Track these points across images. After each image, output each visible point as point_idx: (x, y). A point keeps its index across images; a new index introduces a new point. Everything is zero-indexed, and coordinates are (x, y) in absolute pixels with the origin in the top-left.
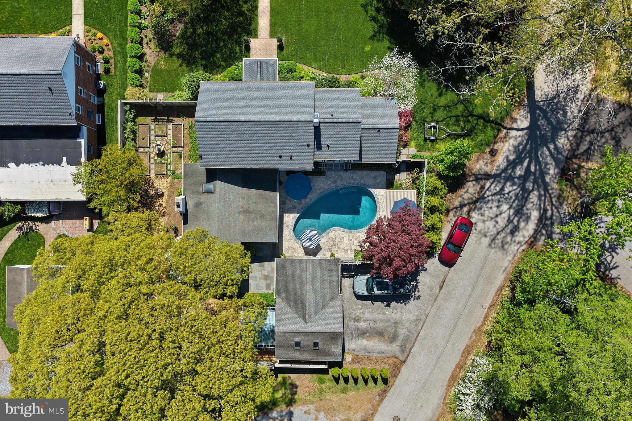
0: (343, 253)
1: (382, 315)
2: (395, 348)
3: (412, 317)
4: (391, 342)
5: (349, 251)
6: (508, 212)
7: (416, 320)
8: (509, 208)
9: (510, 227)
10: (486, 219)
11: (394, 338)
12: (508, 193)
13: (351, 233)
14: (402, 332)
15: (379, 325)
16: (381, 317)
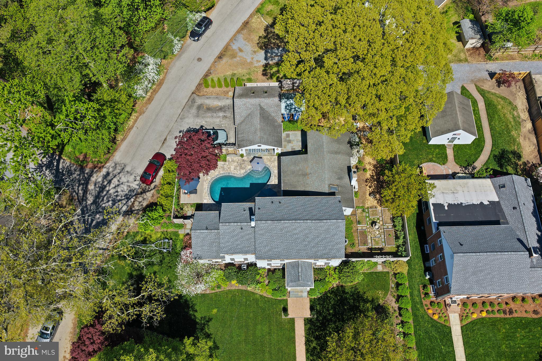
0: (234, 159)
1: (208, 121)
2: (199, 101)
3: (187, 120)
4: (201, 104)
5: (230, 160)
6: (110, 188)
7: (184, 118)
8: (109, 190)
9: (109, 178)
10: (127, 183)
11: (200, 107)
12: (109, 201)
13: (229, 173)
14: (194, 111)
15: (210, 115)
16: (208, 120)
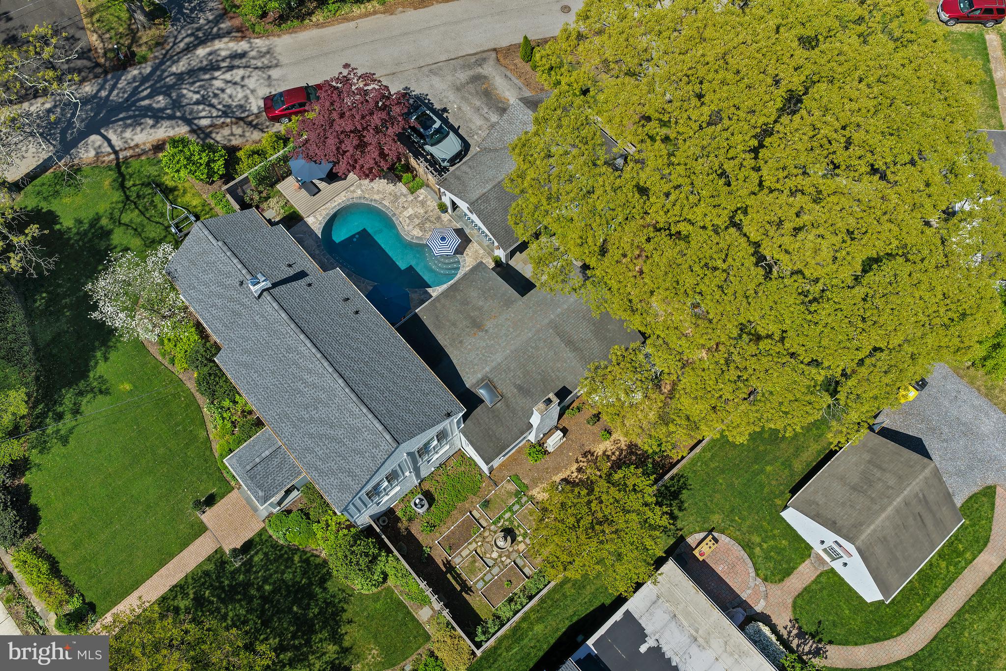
0: (429, 203)
1: (464, 109)
2: (489, 69)
3: (436, 81)
4: (485, 77)
5: (420, 199)
8: (216, 78)
9: (237, 62)
10: (248, 92)
11: (477, 79)
12: (198, 92)
13: (394, 215)
14: (463, 76)
